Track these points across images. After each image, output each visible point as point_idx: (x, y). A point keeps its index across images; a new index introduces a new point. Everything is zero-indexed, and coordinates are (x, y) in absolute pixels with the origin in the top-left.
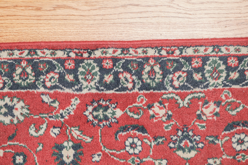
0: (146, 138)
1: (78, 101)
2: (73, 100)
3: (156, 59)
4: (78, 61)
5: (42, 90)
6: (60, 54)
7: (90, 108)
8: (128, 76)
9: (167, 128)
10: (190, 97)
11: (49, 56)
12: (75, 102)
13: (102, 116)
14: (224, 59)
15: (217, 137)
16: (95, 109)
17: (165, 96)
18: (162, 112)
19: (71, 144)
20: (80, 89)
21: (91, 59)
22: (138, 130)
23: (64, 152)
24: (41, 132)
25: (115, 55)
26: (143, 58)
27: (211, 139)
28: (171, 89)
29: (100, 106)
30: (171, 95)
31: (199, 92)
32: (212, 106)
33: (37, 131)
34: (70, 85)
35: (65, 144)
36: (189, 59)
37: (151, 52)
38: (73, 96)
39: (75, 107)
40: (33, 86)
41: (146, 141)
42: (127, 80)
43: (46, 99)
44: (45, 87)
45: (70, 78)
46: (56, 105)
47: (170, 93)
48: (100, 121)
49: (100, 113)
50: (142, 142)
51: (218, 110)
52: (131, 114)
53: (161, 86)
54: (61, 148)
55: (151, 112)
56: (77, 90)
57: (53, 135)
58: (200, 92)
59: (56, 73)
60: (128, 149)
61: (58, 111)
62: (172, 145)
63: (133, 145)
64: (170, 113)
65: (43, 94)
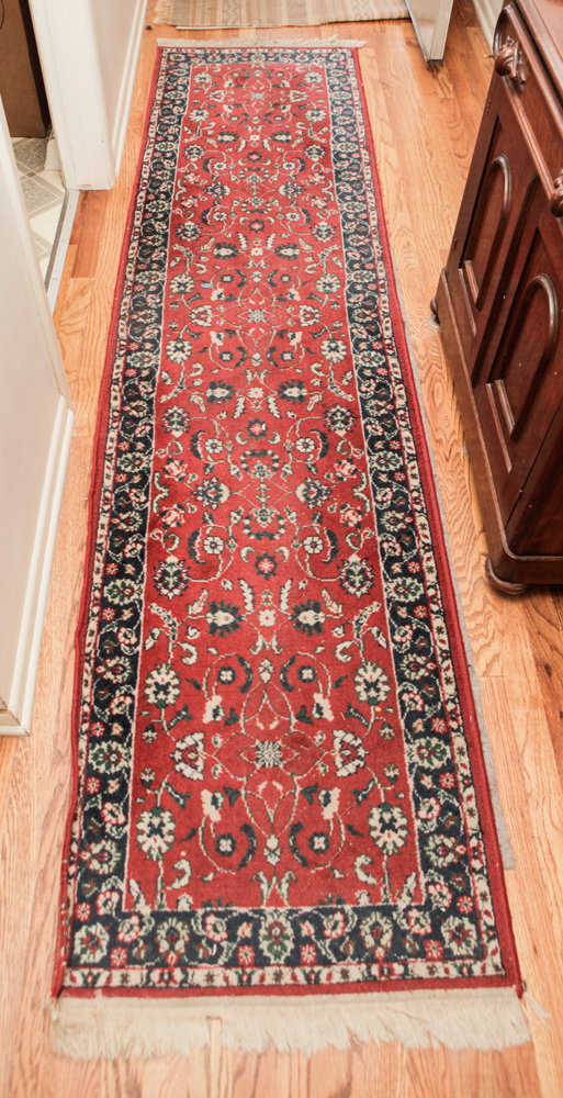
0: (204, 532)
1: (154, 605)
2: (153, 611)
3: (113, 516)
4: (104, 603)
5: (139, 648)
6: (93, 625)
7: (165, 591)
8: (129, 547)
9: (192, 509)
10: (158, 486)
11: (94, 638)
12: (155, 609)
13: (175, 578)
14: (119, 453)
15: (207, 465)
16: (166, 586)
17: (155, 511)
18: (174, 514)
19: (209, 615)
20: (140, 602)
21: (103, 588)
22: (196, 539)
23: (220, 623)
24: (192, 649)
25: (101, 558)
26: (110, 529)
27: (208, 470)
28: (148, 504)
29: (162, 580)
30: (155, 505)
31: (154, 479)
32: (172, 466)
33: (190, 655)
34: (136, 615)
35: (210, 621)
36: (116, 485)
37: (104, 520)
38: (147, 611)
39: (161, 609)
40: (133, 659)
41: (208, 532)
42: (133, 549)
43: (150, 643)
44: (137, 644)
45: (127, 615)
46: (156, 631)
47: (152, 504)
48: (181, 579)
49: (171, 580)
50: (209, 536)
51: (177, 462)
52: (175, 546)
53: (143, 513)
54: (214, 625)
55: (174, 525)
56: (141, 606)
57: (198, 636)
58: (154, 477)
59: (119, 631)
60: (217, 552)
61: (166, 629)
62: (214, 506)
63: (213, 545)
64: (175, 506)
65: (144, 647)
